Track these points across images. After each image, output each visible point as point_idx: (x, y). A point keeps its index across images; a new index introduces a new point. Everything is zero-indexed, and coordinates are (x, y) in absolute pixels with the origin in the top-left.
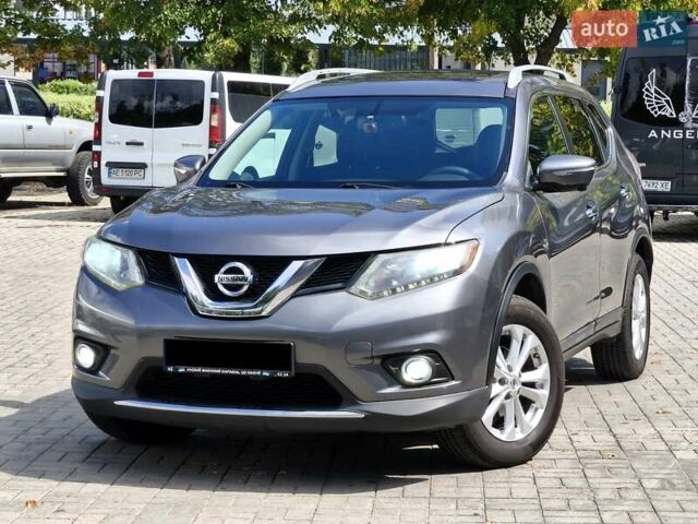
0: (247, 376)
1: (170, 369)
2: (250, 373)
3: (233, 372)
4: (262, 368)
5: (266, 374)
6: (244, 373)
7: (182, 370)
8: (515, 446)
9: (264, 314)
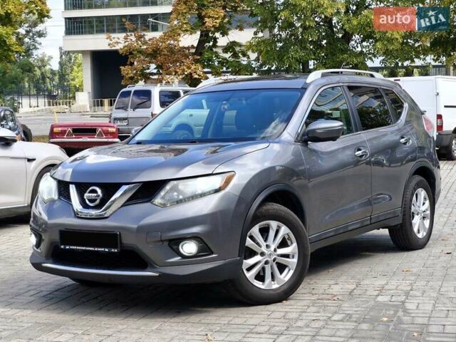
0: (98, 251)
1: (62, 247)
2: (99, 249)
3: (91, 249)
4: (104, 247)
5: (107, 250)
6: (96, 249)
7: (68, 247)
8: (271, 292)
9: (106, 216)
